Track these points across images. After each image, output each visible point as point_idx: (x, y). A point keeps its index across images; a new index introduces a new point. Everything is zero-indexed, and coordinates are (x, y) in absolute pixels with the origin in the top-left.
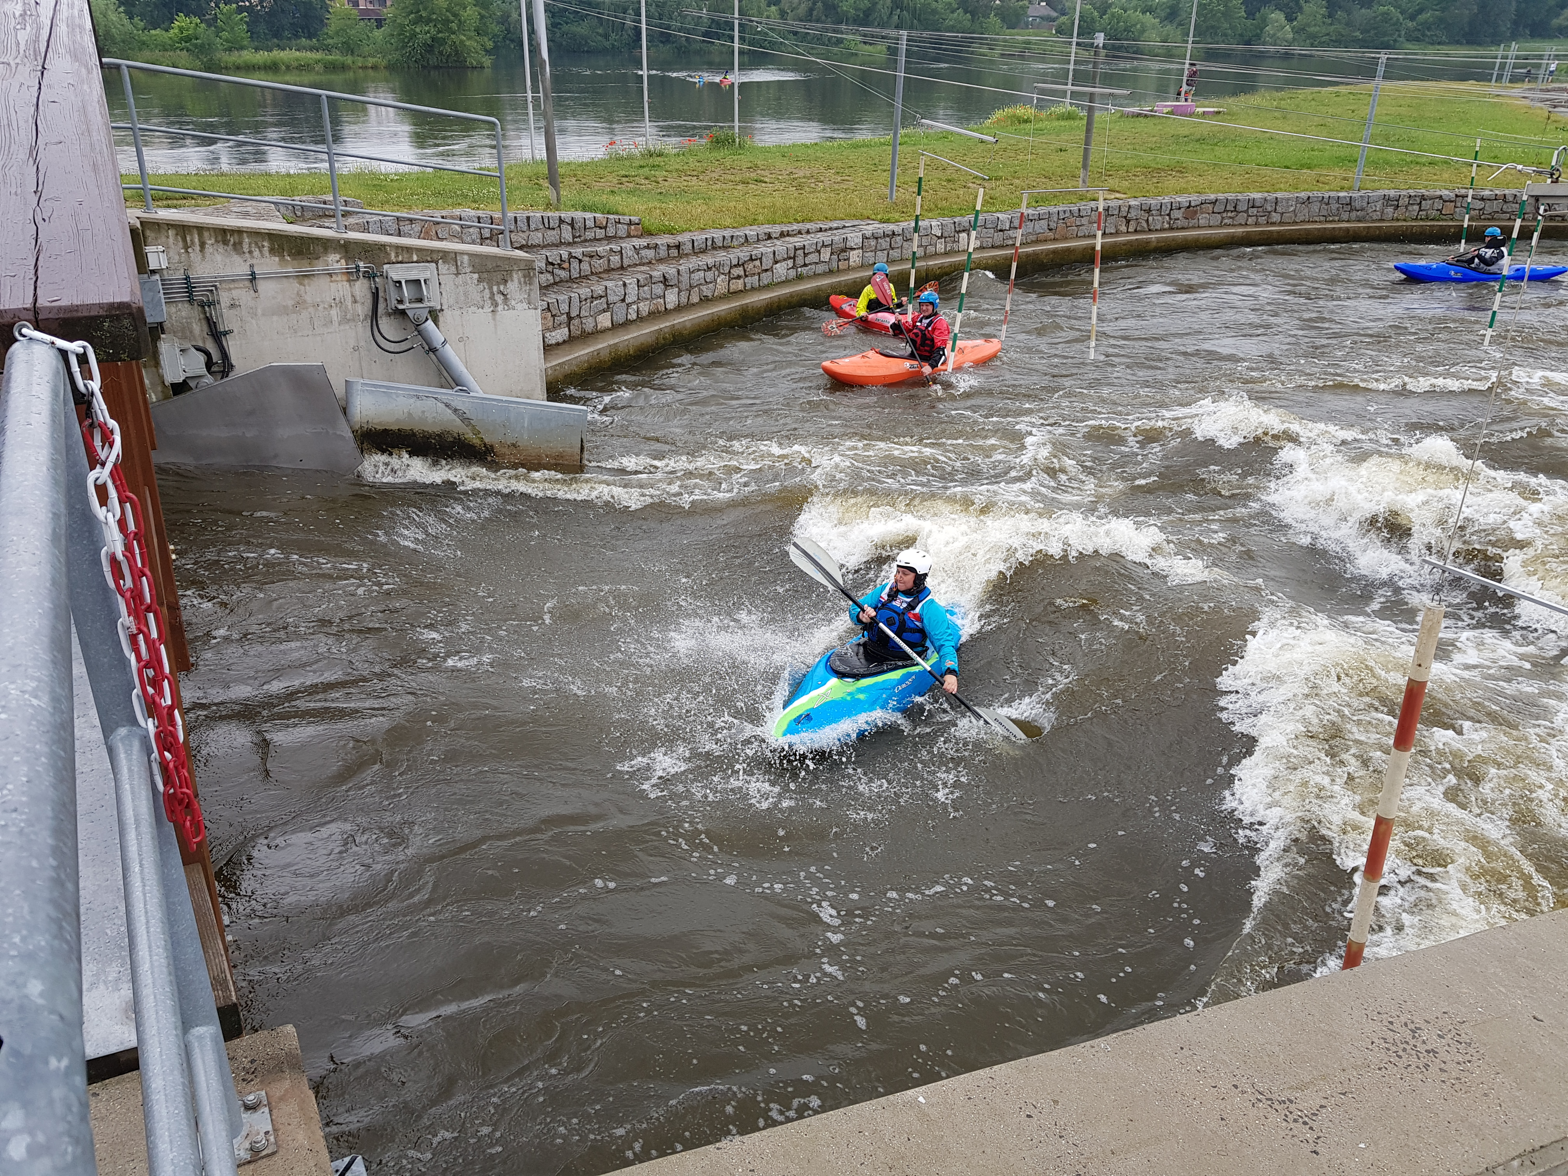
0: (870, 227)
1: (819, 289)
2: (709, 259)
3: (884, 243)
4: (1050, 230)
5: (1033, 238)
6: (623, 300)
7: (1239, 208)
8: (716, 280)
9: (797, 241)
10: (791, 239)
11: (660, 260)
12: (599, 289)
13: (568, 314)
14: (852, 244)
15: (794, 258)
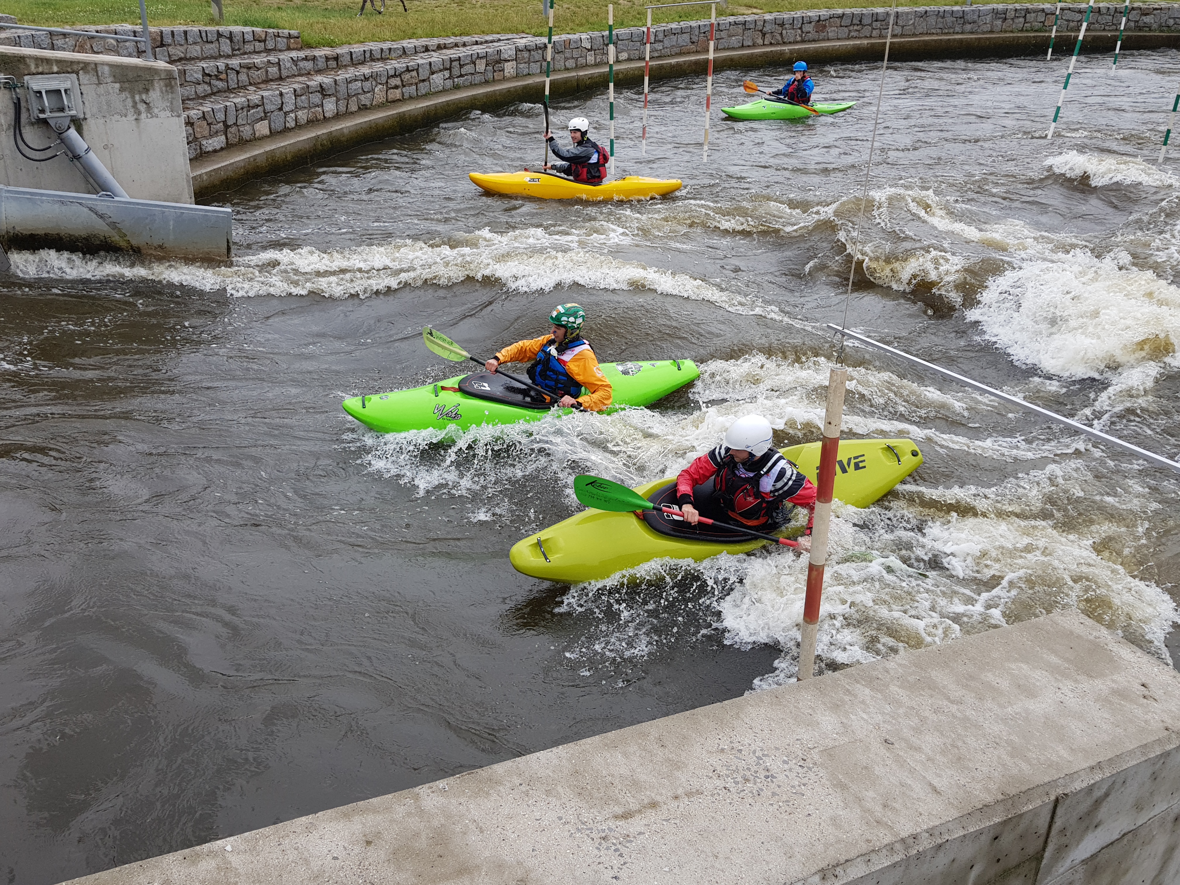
0: (524, 41)
1: (474, 98)
2: (365, 70)
3: (537, 55)
4: (693, 43)
5: (677, 50)
6: (281, 109)
7: (866, 21)
8: (373, 90)
9: (453, 53)
10: (448, 52)
11: (319, 72)
12: (255, 98)
13: (225, 122)
14: (505, 56)
15: (450, 69)
